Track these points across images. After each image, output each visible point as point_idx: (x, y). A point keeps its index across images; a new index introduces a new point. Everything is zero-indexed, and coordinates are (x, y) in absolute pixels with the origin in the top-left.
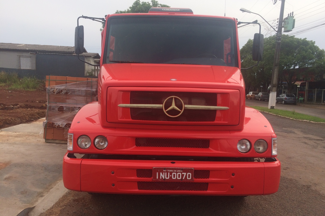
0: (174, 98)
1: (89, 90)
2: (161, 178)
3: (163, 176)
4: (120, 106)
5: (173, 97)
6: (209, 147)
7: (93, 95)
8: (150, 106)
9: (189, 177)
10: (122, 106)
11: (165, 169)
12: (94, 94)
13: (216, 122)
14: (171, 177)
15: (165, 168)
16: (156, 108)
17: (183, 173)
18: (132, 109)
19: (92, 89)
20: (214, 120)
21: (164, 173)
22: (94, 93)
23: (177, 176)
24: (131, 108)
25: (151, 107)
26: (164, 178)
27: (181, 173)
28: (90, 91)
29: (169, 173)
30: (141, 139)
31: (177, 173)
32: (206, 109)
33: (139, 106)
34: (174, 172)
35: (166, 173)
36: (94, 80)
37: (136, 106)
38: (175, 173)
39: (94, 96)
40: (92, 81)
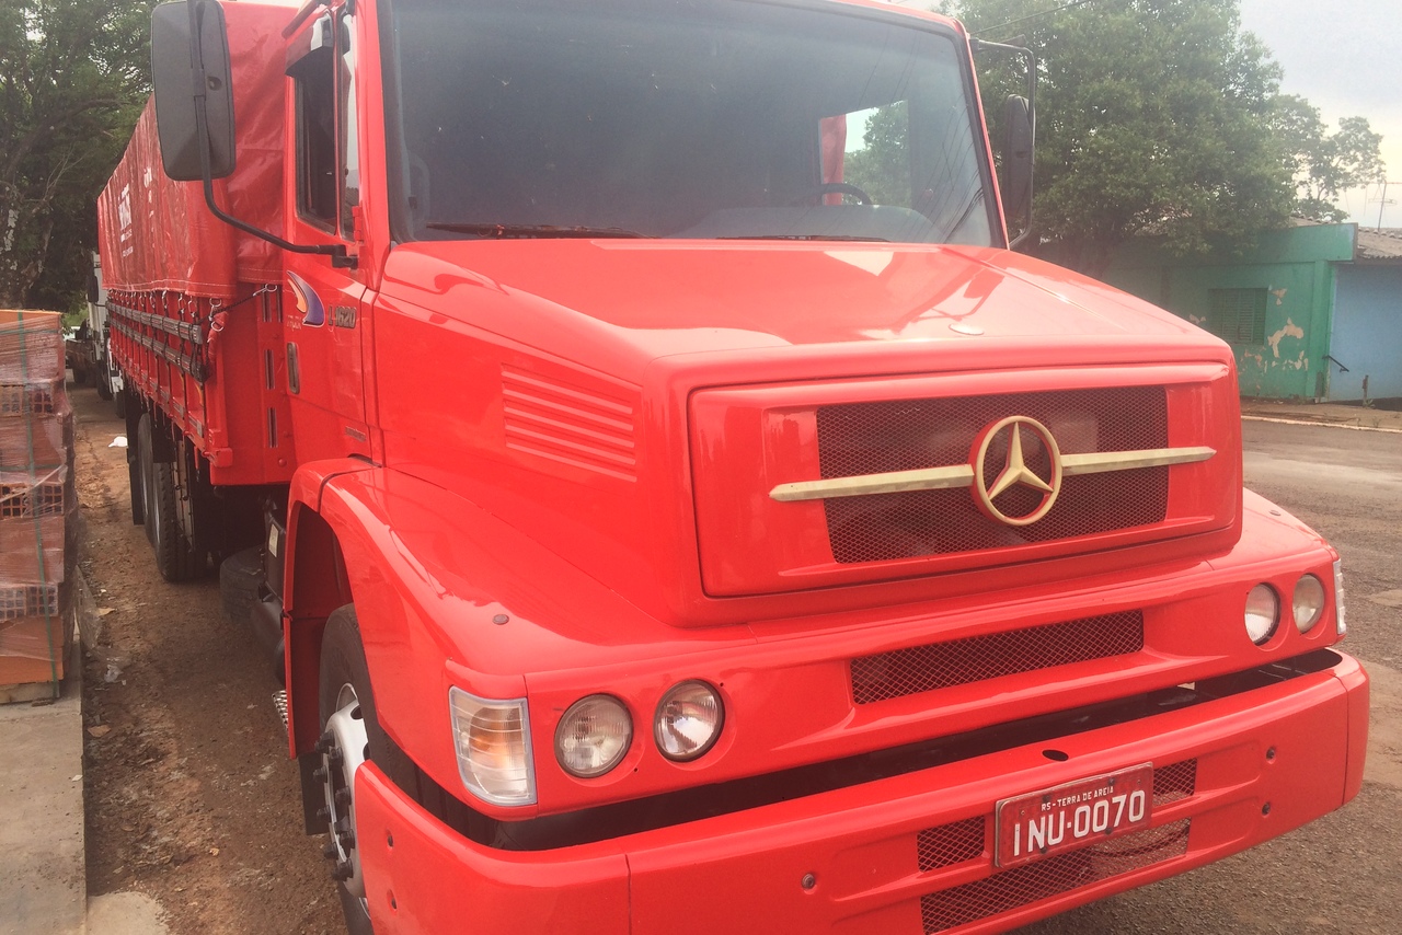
0: (1017, 426)
1: (11, 379)
2: (1031, 849)
3: (1041, 834)
4: (783, 495)
5: (1014, 423)
6: (1141, 644)
7: (38, 408)
8: (918, 482)
9: (1136, 812)
10: (791, 495)
11: (1045, 798)
12: (43, 403)
13: (1170, 523)
14: (1069, 832)
15: (1049, 794)
16: (945, 486)
17: (1115, 800)
18: (833, 504)
19: (28, 376)
20: (1159, 516)
21: (1043, 819)
22: (47, 397)
23: (1091, 821)
24: (827, 501)
25: (928, 482)
26: (1041, 845)
27: (1108, 797)
28: (20, 390)
29: (1062, 814)
30: (875, 659)
31: (1091, 803)
32: (1139, 466)
33: (871, 487)
34: (1081, 803)
35: (1051, 817)
36: (35, 324)
37: (859, 489)
38: (1086, 808)
39: (48, 418)
40: (22, 327)
